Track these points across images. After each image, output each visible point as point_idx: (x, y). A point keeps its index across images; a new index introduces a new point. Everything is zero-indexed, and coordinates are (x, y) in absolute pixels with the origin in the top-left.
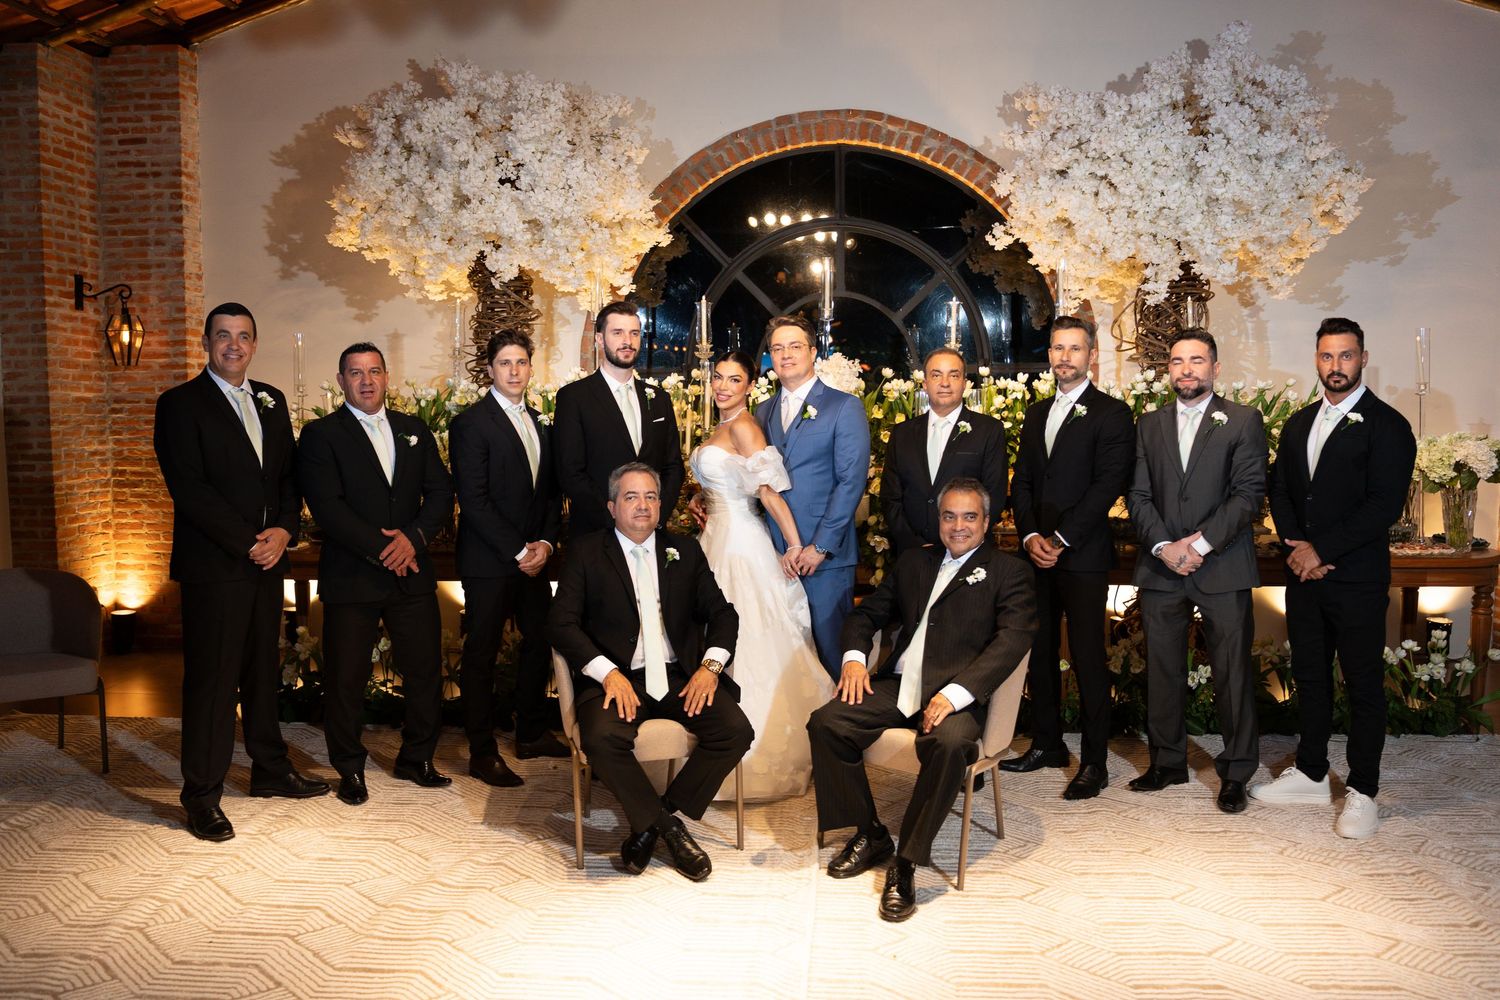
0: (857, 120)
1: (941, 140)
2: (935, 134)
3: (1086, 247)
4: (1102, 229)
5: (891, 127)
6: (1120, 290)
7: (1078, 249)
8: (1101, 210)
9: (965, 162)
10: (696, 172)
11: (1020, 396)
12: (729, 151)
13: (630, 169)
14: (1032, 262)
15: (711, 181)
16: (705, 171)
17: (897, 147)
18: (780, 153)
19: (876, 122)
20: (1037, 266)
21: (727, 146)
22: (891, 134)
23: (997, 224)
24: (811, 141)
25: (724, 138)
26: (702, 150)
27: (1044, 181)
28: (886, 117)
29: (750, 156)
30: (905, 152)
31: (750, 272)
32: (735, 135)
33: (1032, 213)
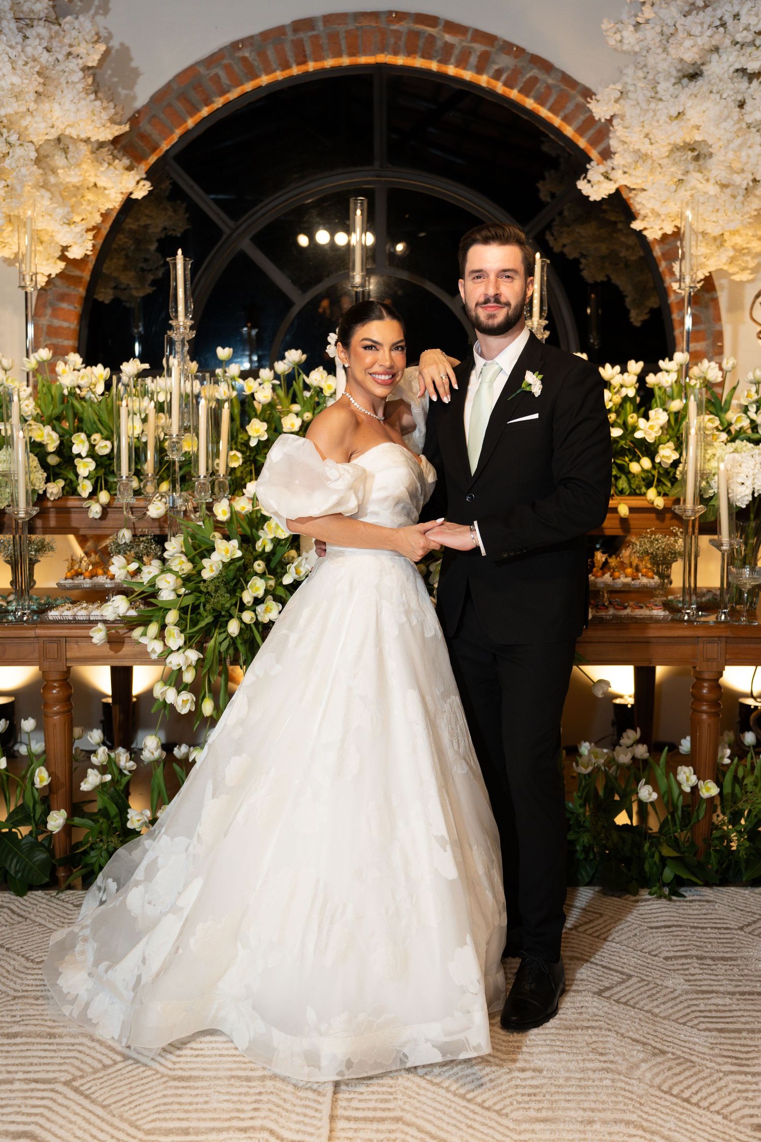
0: (402, 27)
1: (516, 57)
2: (508, 47)
3: (724, 186)
4: (750, 151)
5: (448, 38)
6: (756, 261)
7: (712, 189)
8: (749, 126)
9: (548, 87)
10: (183, 97)
11: (631, 393)
12: (228, 68)
13: (74, 65)
14: (636, 225)
15: (205, 112)
16: (195, 97)
17: (457, 66)
18: (298, 76)
19: (430, 30)
20: (645, 229)
21: (226, 61)
22: (448, 47)
23: (592, 163)
24: (339, 55)
25: (221, 50)
26: (191, 68)
27: (665, 86)
28: (442, 23)
29: (255, 76)
30: (468, 75)
31: (260, 240)
32: (234, 46)
33: (647, 136)
